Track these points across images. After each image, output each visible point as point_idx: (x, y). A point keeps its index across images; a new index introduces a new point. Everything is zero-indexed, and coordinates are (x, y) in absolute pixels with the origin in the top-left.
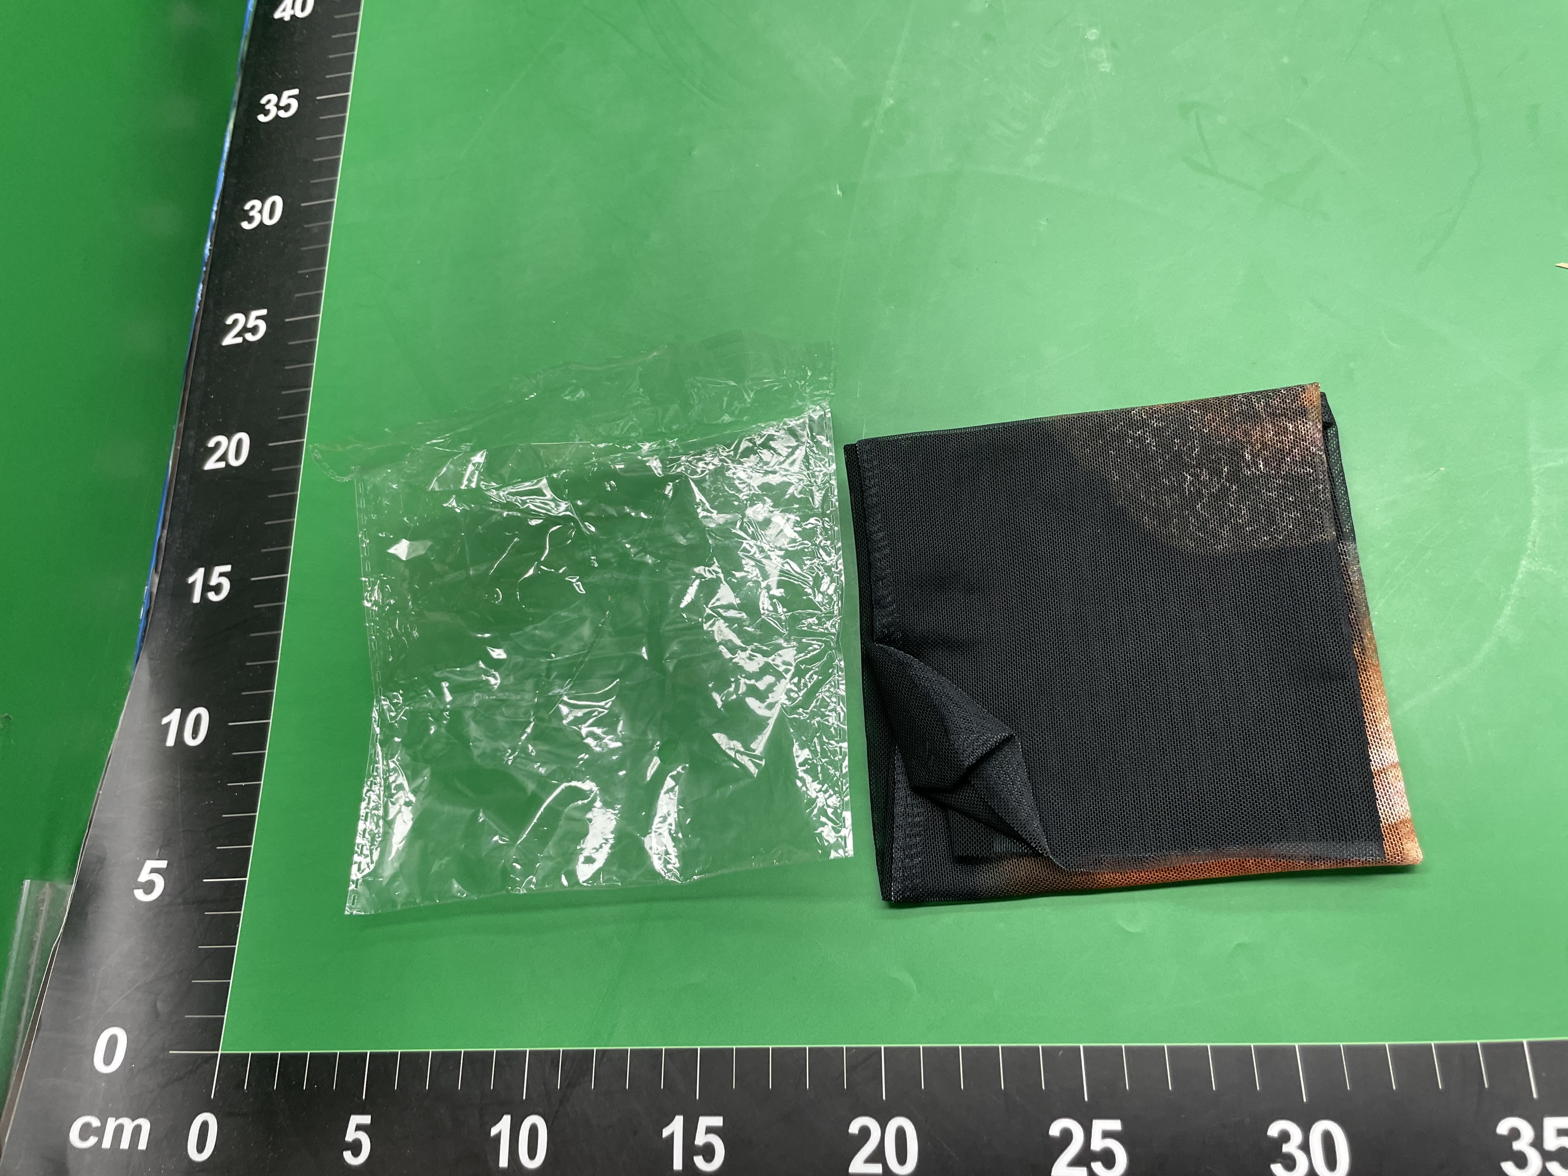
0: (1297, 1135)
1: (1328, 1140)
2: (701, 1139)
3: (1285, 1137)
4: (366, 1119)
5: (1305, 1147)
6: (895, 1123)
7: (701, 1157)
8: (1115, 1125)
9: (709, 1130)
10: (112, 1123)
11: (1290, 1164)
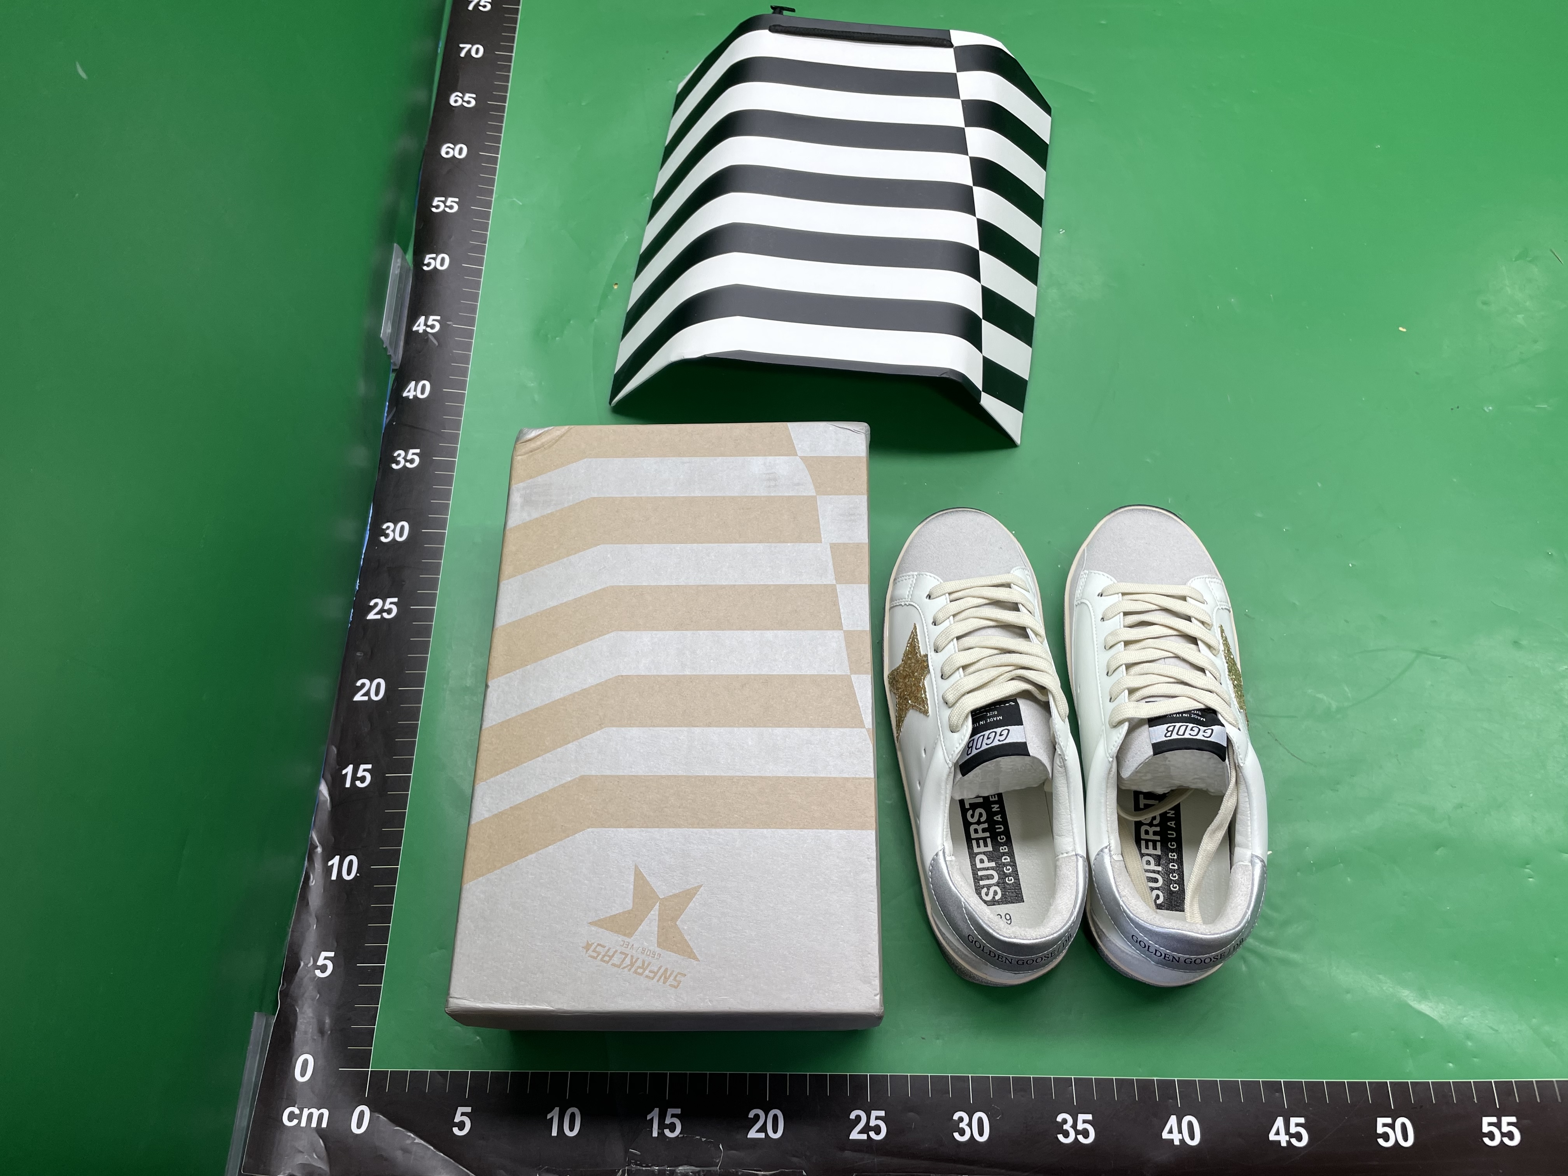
0: (966, 1118)
1: (980, 1120)
2: (667, 1122)
3: (961, 1119)
4: (468, 1110)
5: (970, 1125)
6: (772, 1113)
7: (668, 1130)
8: (882, 1113)
9: (673, 1116)
10: (306, 1112)
11: (962, 1133)
